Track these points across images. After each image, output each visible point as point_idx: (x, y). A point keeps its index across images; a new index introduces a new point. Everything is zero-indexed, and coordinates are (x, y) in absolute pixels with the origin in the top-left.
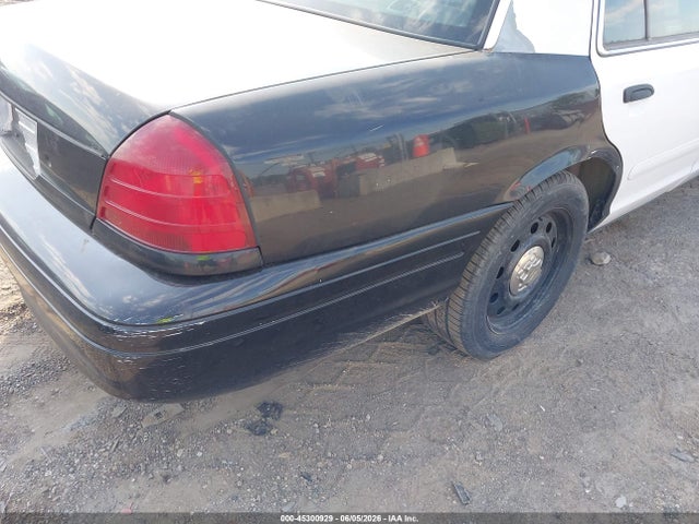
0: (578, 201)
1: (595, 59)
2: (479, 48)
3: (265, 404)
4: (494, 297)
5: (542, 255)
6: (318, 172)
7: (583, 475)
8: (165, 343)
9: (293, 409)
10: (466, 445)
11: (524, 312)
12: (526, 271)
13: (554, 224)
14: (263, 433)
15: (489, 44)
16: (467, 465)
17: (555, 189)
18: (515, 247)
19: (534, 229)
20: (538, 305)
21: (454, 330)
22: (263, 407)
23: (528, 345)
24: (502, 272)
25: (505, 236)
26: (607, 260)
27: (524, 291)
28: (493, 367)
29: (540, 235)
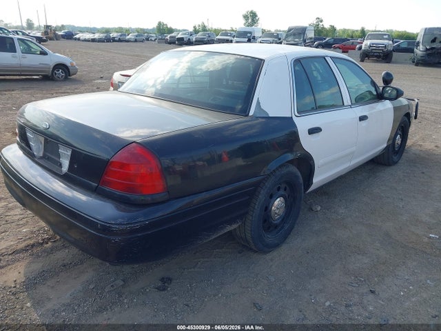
0: (297, 177)
1: (294, 118)
2: (247, 115)
3: (163, 278)
4: (265, 221)
5: (284, 201)
6: (179, 168)
7: (311, 295)
8: (133, 231)
9: (176, 280)
10: (258, 288)
11: (281, 229)
12: (278, 208)
13: (288, 188)
14: (164, 290)
15: (251, 113)
16: (259, 295)
17: (285, 170)
18: (271, 197)
19: (279, 189)
20: (287, 227)
21: (249, 236)
22: (162, 280)
23: (284, 247)
24: (267, 208)
25: (266, 191)
26: (319, 208)
27: (278, 219)
28: (268, 256)
29: (282, 192)
